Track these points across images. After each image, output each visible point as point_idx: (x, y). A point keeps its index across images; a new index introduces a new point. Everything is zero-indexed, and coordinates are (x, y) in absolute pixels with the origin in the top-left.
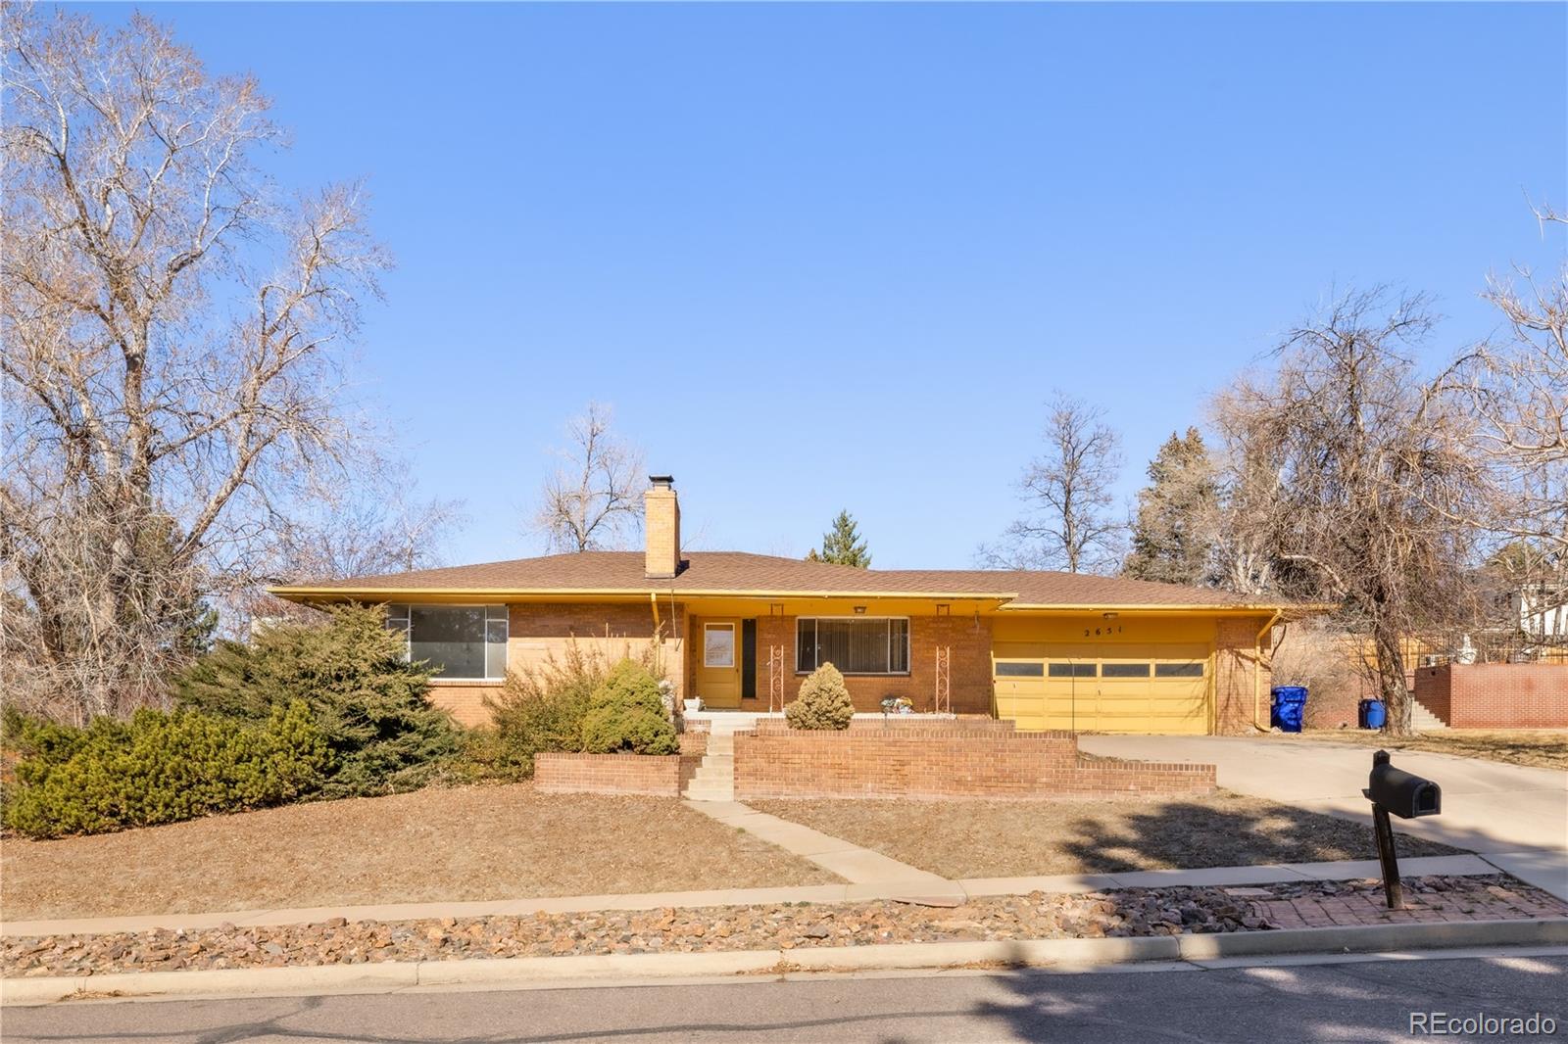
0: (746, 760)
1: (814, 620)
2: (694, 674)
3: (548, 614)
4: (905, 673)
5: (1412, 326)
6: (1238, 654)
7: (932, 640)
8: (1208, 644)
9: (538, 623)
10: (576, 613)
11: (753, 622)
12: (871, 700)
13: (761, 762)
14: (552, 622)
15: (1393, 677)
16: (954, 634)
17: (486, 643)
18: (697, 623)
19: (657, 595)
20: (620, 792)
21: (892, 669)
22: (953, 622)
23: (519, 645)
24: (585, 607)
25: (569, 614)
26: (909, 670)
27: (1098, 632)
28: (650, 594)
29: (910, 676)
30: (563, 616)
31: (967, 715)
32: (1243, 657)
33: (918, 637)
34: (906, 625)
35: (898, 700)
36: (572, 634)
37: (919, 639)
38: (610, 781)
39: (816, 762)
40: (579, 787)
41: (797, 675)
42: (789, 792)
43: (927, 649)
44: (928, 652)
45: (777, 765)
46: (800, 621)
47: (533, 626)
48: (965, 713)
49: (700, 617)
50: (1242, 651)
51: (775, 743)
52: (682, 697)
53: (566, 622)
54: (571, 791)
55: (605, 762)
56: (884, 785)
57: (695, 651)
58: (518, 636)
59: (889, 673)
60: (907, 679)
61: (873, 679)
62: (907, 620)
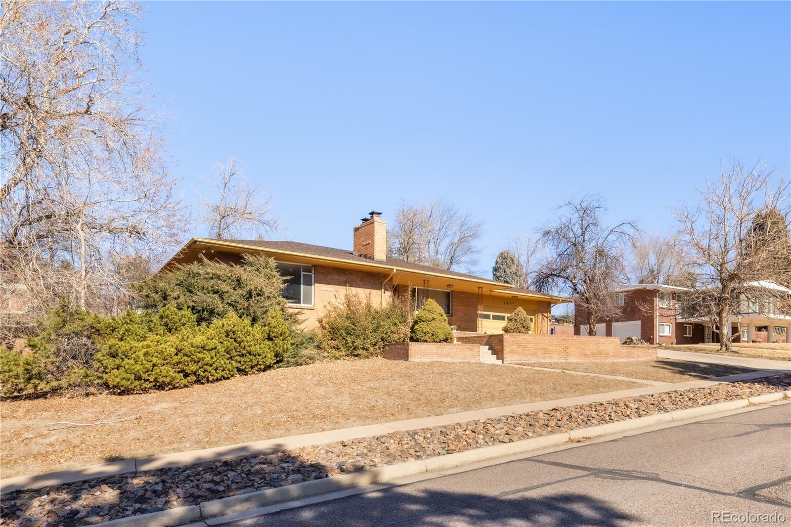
0: (508, 346)
3: (334, 273)
4: (449, 315)
5: (600, 209)
6: (543, 315)
8: (534, 311)
9: (329, 277)
10: (348, 274)
13: (515, 347)
14: (336, 277)
15: (594, 326)
17: (302, 285)
19: (396, 270)
20: (453, 360)
22: (466, 295)
23: (320, 288)
24: (351, 272)
25: (344, 274)
26: (451, 313)
27: (508, 304)
28: (393, 269)
29: (452, 316)
30: (341, 275)
32: (545, 316)
36: (348, 285)
37: (455, 301)
38: (447, 356)
39: (536, 347)
40: (433, 358)
42: (525, 359)
43: (458, 305)
45: (521, 348)
47: (326, 278)
50: (544, 314)
51: (520, 339)
53: (343, 278)
54: (428, 360)
55: (445, 347)
56: (560, 356)
58: (319, 283)
60: (452, 318)
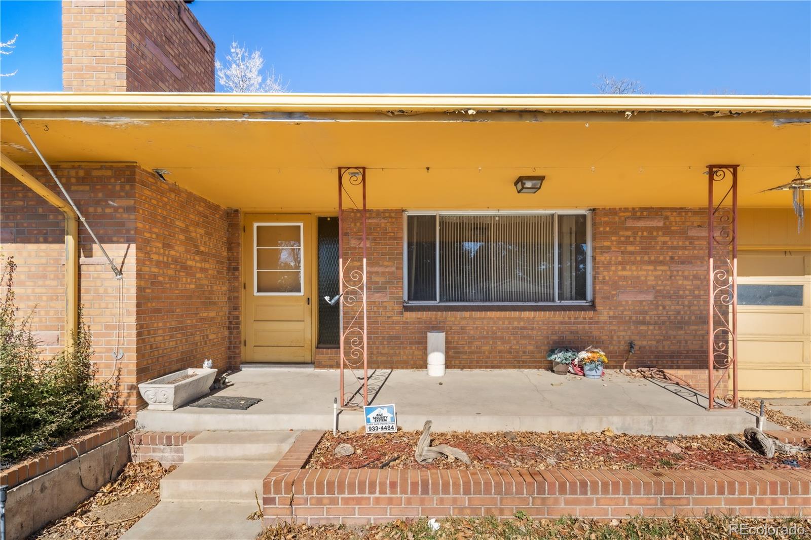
1: (435, 217)
2: (236, 308)
4: (582, 303)
7: (630, 248)
11: (335, 221)
12: (530, 348)
16: (667, 239)
18: (242, 224)
21: (561, 298)
22: (666, 218)
26: (589, 296)
29: (593, 306)
31: (688, 372)
33: (607, 243)
34: (584, 224)
35: (583, 355)
37: (609, 248)
41: (407, 309)
43: (620, 263)
44: (624, 269)
46: (410, 218)
48: (687, 367)
49: (246, 214)
52: (132, 379)
57: (236, 269)
59: (557, 303)
60: (591, 314)
61: (531, 314)
62: (584, 217)
